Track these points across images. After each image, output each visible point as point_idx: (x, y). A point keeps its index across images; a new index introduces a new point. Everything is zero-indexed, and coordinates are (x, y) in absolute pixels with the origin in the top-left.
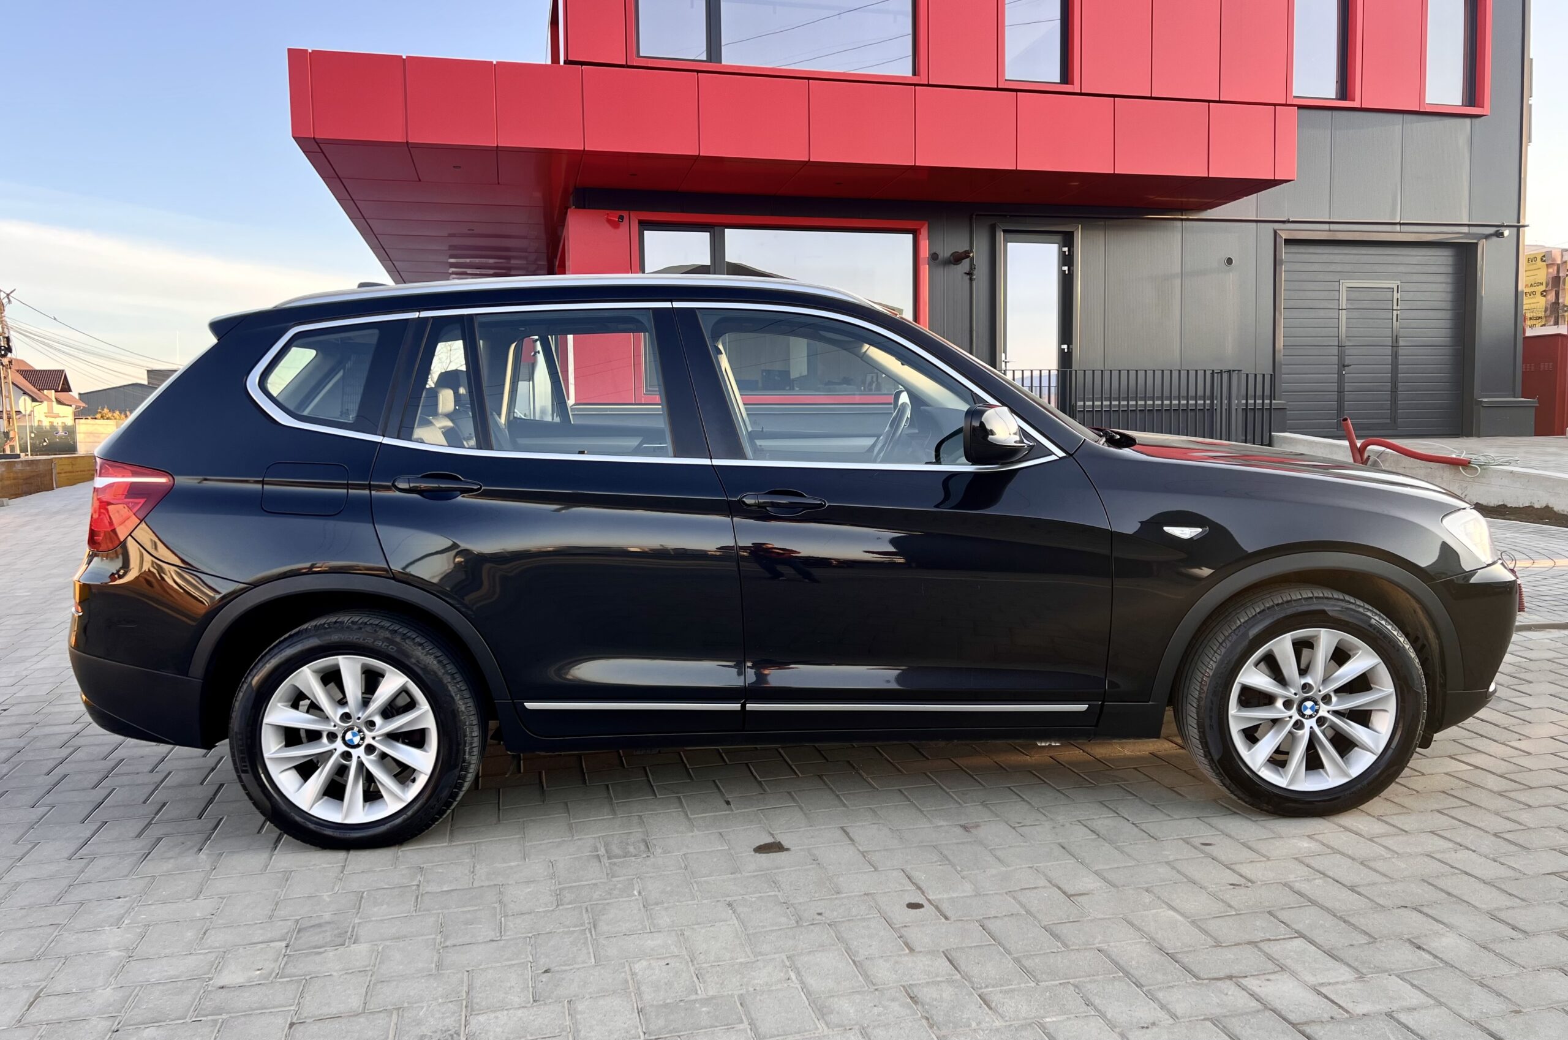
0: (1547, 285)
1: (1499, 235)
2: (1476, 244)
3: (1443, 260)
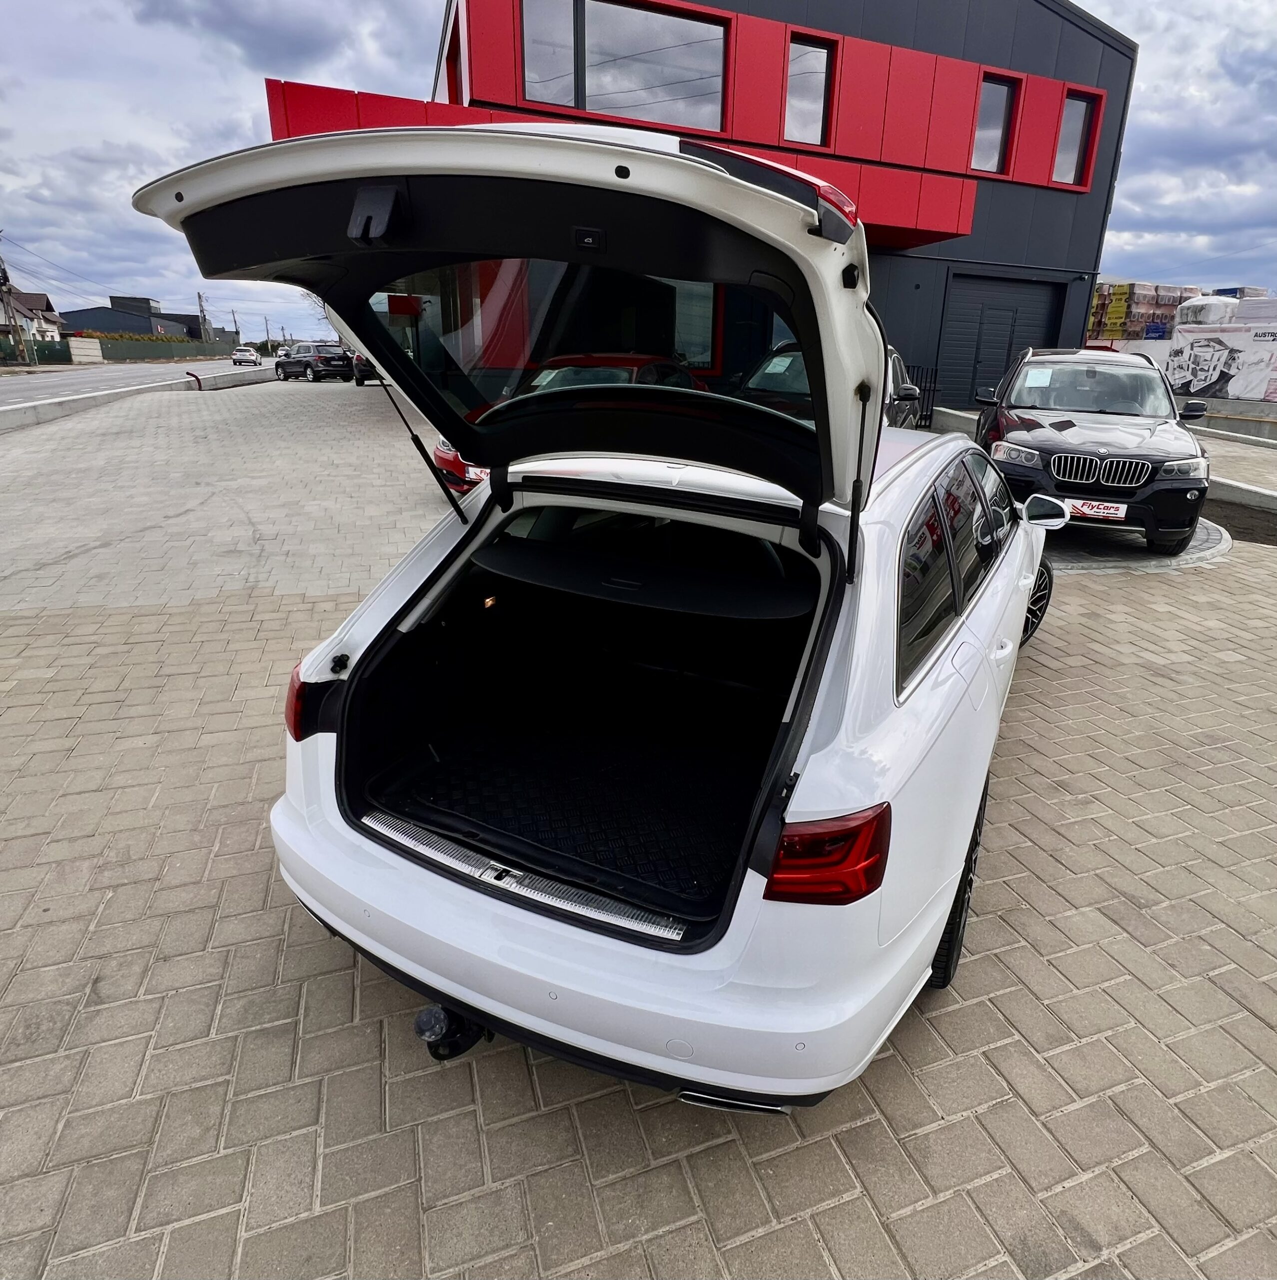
1: (1082, 278)
2: (1067, 284)
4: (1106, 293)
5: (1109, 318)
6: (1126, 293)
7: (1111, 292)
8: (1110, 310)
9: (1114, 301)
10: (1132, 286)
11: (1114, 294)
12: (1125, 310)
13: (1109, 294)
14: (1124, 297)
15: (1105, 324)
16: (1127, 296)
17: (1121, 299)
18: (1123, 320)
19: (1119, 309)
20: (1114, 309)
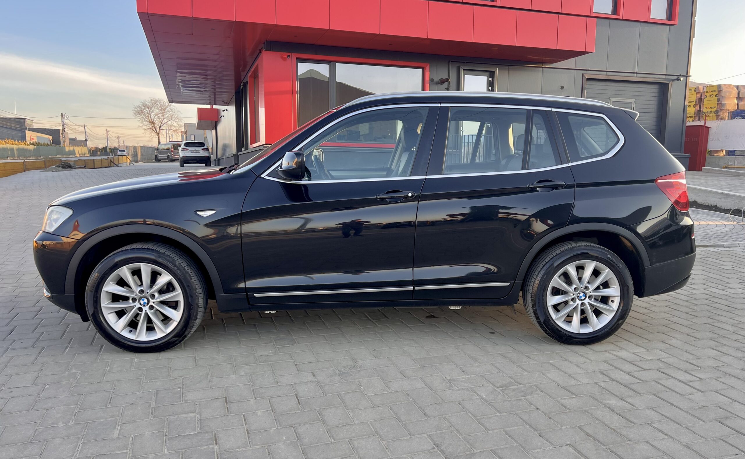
0: (696, 102)
1: (679, 80)
2: (669, 83)
3: (653, 90)
4: (702, 92)
5: (706, 108)
6: (715, 91)
7: (705, 90)
8: (705, 102)
9: (708, 96)
10: (719, 86)
11: (707, 92)
12: (717, 102)
13: (704, 92)
14: (715, 94)
15: (703, 112)
16: (717, 93)
17: (712, 95)
18: (715, 109)
19: (712, 102)
20: (708, 102)
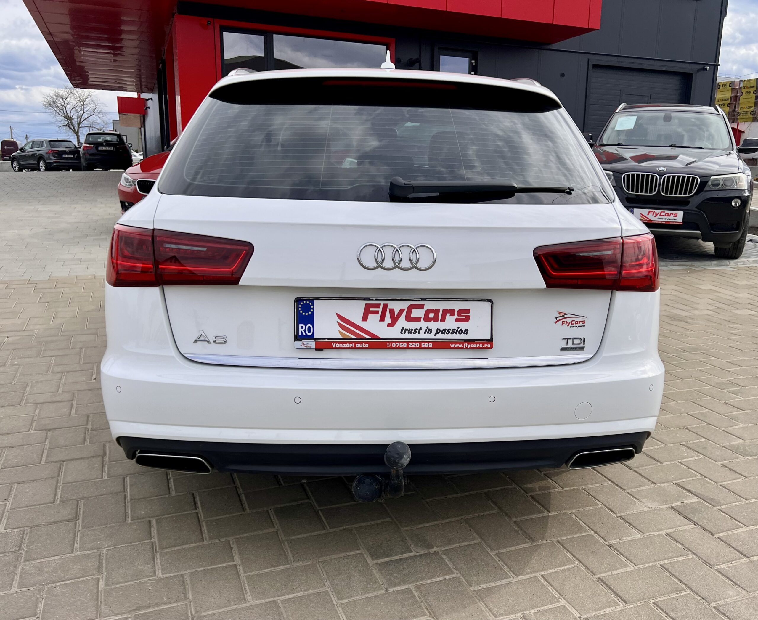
0: (730, 101)
1: (704, 69)
2: (693, 74)
3: (676, 82)
4: (738, 88)
5: (742, 108)
6: (754, 86)
7: (741, 85)
8: (741, 101)
9: (744, 93)
11: (744, 88)
12: (753, 100)
13: (741, 88)
14: (752, 90)
16: (755, 89)
17: (750, 92)
18: (752, 109)
19: (749, 100)
20: (745, 100)
